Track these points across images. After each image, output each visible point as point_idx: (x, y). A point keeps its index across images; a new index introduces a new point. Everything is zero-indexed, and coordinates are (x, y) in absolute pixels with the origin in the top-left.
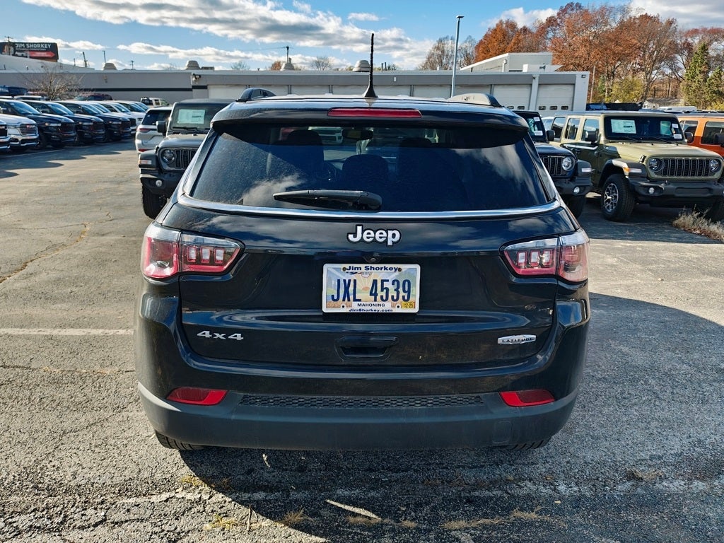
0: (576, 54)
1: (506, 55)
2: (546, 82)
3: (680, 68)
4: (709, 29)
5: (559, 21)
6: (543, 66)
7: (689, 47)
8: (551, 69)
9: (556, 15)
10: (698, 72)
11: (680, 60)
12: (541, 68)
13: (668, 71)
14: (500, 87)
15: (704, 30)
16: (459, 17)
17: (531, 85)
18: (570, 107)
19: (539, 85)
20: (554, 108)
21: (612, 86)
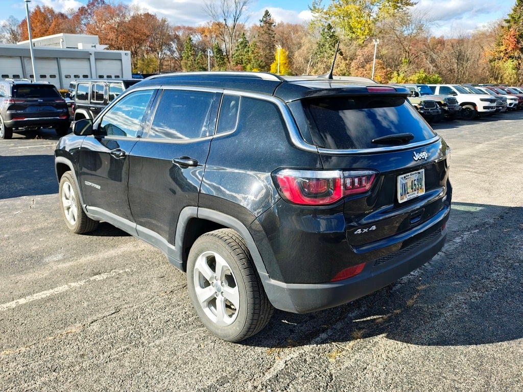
0: (108, 37)
1: (61, 34)
2: (100, 57)
3: (174, 52)
4: (186, 27)
5: (89, 11)
6: (94, 45)
7: (177, 37)
8: (101, 48)
9: (86, 6)
10: (190, 55)
11: (174, 46)
12: (92, 46)
13: (168, 53)
14: (65, 60)
15: (184, 27)
16: (27, 1)
17: (89, 59)
18: (120, 77)
19: (96, 59)
20: (109, 77)
21: (137, 61)
